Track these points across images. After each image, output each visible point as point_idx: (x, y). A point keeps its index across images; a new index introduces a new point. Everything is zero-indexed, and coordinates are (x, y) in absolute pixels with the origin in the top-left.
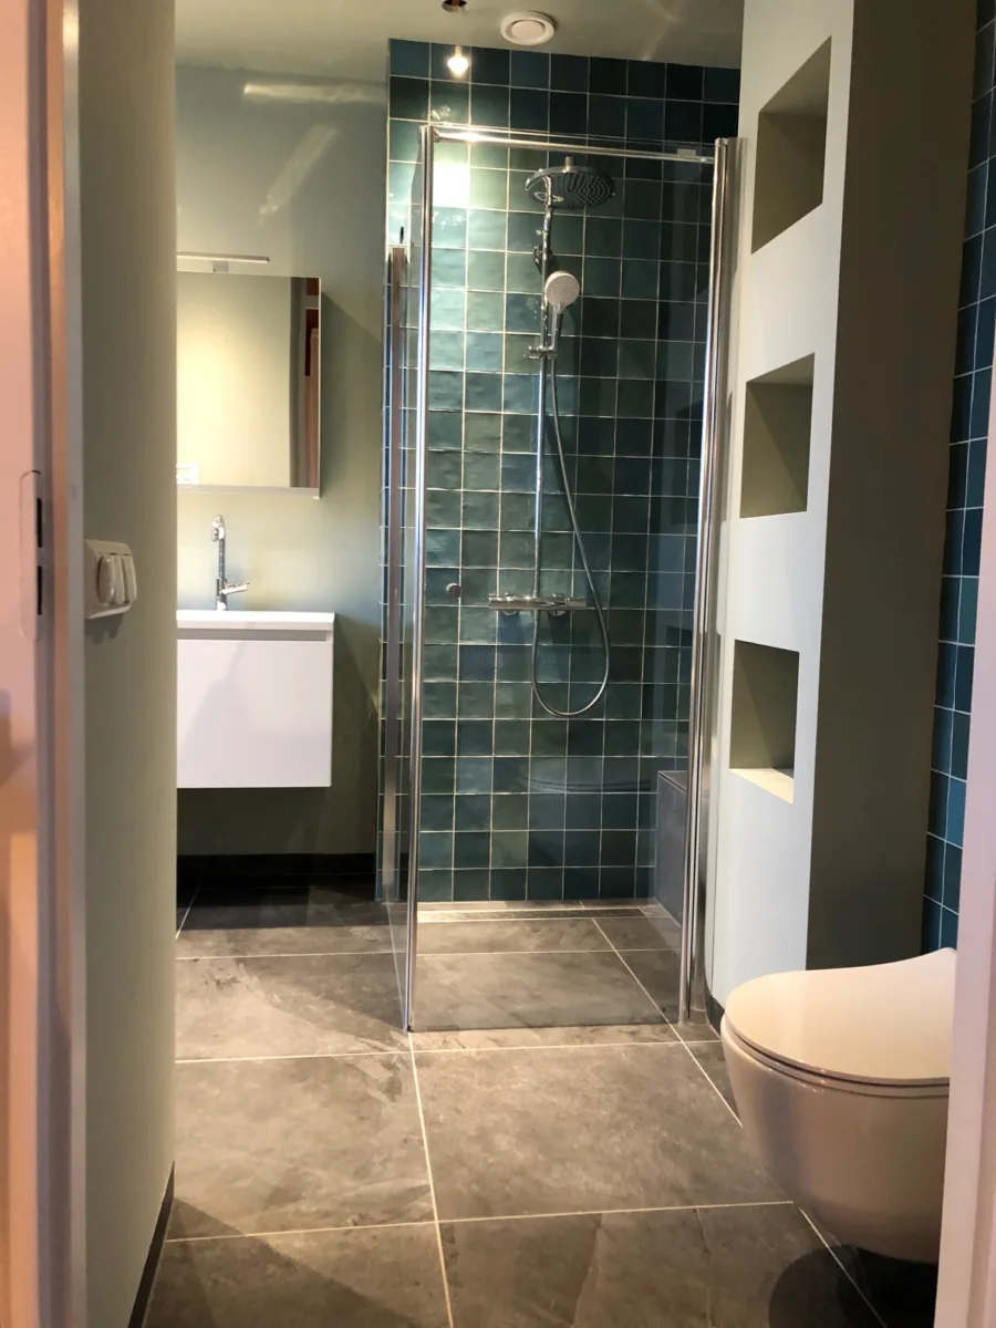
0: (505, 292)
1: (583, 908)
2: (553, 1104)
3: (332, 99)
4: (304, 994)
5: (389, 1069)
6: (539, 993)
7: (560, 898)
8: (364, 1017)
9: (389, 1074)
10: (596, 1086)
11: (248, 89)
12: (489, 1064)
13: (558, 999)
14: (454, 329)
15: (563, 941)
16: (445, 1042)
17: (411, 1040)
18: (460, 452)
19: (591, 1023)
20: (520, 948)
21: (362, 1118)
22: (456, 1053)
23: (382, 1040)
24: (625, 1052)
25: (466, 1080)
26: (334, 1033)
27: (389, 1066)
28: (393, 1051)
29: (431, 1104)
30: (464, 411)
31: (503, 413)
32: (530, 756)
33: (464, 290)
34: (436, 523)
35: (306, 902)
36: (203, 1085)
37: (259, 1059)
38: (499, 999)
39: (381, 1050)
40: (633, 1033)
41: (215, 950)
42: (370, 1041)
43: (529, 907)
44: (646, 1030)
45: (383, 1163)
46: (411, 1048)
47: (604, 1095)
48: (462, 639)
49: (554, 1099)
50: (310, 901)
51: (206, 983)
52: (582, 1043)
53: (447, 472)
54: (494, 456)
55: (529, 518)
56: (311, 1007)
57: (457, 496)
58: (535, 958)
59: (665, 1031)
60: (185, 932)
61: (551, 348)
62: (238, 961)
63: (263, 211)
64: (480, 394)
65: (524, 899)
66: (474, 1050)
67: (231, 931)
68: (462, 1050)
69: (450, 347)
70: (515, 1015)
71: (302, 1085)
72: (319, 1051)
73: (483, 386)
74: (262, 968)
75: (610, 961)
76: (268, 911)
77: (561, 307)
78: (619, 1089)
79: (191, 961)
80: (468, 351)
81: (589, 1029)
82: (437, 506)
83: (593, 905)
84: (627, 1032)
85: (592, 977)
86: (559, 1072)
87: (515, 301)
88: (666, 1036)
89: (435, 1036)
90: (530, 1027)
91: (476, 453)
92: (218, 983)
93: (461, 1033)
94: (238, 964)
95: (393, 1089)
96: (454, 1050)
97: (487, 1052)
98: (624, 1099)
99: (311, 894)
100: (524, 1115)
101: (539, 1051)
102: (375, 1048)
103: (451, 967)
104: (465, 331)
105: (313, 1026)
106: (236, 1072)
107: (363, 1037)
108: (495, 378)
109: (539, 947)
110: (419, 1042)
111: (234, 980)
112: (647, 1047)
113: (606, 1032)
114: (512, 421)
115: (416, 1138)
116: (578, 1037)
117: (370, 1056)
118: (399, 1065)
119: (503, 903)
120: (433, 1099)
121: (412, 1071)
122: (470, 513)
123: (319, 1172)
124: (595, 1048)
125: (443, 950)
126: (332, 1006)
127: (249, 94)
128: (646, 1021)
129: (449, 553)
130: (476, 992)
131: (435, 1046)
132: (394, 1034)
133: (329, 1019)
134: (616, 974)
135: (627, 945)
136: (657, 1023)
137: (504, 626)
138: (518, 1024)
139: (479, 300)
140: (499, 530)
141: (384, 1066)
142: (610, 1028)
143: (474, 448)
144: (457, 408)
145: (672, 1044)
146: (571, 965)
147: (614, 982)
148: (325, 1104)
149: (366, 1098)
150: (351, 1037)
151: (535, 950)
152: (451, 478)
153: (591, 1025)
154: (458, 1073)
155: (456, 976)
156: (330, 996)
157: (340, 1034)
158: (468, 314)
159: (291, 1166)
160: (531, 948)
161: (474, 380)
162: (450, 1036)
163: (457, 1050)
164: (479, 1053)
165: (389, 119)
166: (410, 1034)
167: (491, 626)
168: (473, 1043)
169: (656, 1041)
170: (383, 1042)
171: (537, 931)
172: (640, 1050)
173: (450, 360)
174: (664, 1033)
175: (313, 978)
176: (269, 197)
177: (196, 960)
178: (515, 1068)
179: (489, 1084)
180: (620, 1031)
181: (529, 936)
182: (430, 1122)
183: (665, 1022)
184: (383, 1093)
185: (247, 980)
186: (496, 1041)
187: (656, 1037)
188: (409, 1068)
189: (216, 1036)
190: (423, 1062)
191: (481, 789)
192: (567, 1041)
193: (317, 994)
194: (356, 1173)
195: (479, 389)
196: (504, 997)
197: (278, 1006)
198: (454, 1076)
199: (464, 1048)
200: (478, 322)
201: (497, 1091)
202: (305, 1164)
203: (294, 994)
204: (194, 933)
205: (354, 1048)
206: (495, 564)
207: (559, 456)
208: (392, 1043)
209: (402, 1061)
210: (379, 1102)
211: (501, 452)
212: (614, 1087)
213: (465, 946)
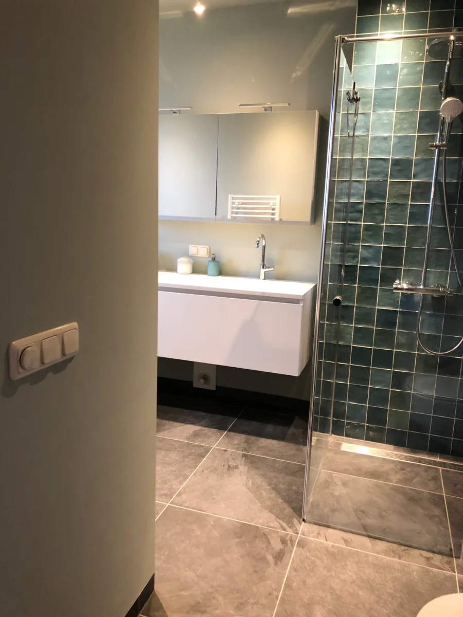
0: (419, 111)
1: (438, 460)
2: (358, 595)
3: (333, 8)
4: (263, 484)
5: (283, 543)
6: (384, 514)
7: (426, 450)
8: (286, 506)
9: (282, 547)
10: (389, 591)
11: (290, 11)
12: (336, 556)
13: (394, 522)
14: (386, 135)
15: (415, 480)
16: (319, 534)
17: (303, 527)
18: (385, 203)
19: (406, 544)
20: (388, 480)
21: (255, 571)
22: (321, 543)
23: (288, 523)
24: (417, 571)
25: (318, 562)
26: (267, 511)
27: (283, 541)
28: (290, 532)
29: (294, 573)
30: (389, 180)
31: (412, 181)
32: (414, 372)
33: (393, 112)
34: (368, 242)
35: (290, 427)
36: (195, 527)
37: (225, 518)
38: (361, 512)
39: (285, 530)
40: (428, 559)
41: (235, 447)
42: (281, 522)
43: (407, 452)
44: (437, 559)
45: (254, 604)
46: (300, 533)
47: (390, 599)
48: (379, 305)
49: (360, 593)
50: (292, 426)
51: (224, 466)
52: (394, 557)
53: (377, 214)
54: (405, 205)
55: (423, 240)
56: (264, 493)
57: (381, 227)
58: (394, 489)
59: (450, 563)
60: (229, 433)
61: (444, 143)
62: (244, 455)
63: (294, 75)
64: (400, 171)
65: (405, 446)
66: (331, 544)
67: (249, 436)
68: (325, 542)
69: (383, 145)
70: (365, 527)
71: (237, 540)
72: (255, 522)
73: (401, 166)
74: (252, 462)
75: (437, 501)
76: (270, 428)
77: (451, 118)
78: (401, 596)
79: (223, 450)
80: (393, 146)
81: (403, 548)
82: (370, 233)
83: (445, 459)
84: (426, 557)
85: (421, 511)
86: (370, 573)
87: (423, 116)
88: (447, 566)
89: (316, 527)
90: (369, 536)
91: (395, 204)
92: (229, 466)
93: (330, 530)
94: (242, 457)
95: (279, 557)
96: (320, 541)
97: (338, 547)
98: (401, 605)
99: (295, 422)
100: (339, 598)
101: (367, 556)
102: (282, 527)
103: (345, 484)
104: (393, 135)
105: (259, 504)
106: (212, 523)
107: (280, 519)
108: (409, 162)
109: (400, 481)
110: (306, 530)
111: (236, 467)
112: (432, 571)
113: (412, 553)
114: (417, 186)
115: (276, 594)
116: (394, 552)
117: (277, 532)
118: (289, 542)
119: (392, 447)
120: (296, 570)
121: (293, 548)
122: (388, 237)
123: (220, 598)
124: (400, 563)
125: (345, 471)
126: (273, 495)
127: (291, 13)
128: (440, 553)
129: (375, 259)
130: (350, 504)
131: (312, 535)
132: (295, 521)
133: (268, 503)
134: (437, 511)
135: (454, 492)
136: (446, 555)
137: (404, 300)
138: (364, 533)
139: (403, 116)
140: (405, 247)
141: (281, 540)
142: (416, 552)
143: (392, 201)
144: (385, 179)
145: (449, 573)
146: (413, 499)
147: (432, 517)
148: (242, 557)
149: (263, 559)
150: (273, 517)
151: (396, 483)
152: (379, 218)
153: (405, 546)
154: (316, 556)
155: (344, 491)
156: (275, 489)
157: (270, 514)
158: (395, 126)
159: (210, 590)
160: (394, 481)
161: (396, 162)
162: (323, 530)
163: (323, 541)
164: (333, 546)
165: (357, 17)
166: (303, 523)
167: (397, 299)
168: (333, 539)
169: (440, 568)
170: (287, 524)
171: (403, 470)
172: (428, 571)
173: (382, 152)
174: (447, 563)
175: (272, 474)
176: (297, 68)
177: (226, 450)
178: (348, 563)
179: (329, 570)
180: (421, 555)
181: (397, 472)
182: (288, 586)
183: (452, 557)
184: (273, 558)
185: (243, 468)
186: (346, 541)
187: (440, 565)
188: (292, 546)
189: (214, 499)
190: (302, 544)
191: (385, 386)
192: (386, 553)
193: (270, 485)
194: (237, 606)
195: (399, 168)
196: (363, 512)
197: (249, 489)
198: (313, 558)
199: (327, 540)
200: (400, 130)
201: (331, 576)
202: (216, 591)
203: (259, 483)
204: (232, 434)
205: (272, 525)
206: (401, 265)
207: (444, 205)
208: (291, 526)
209: (291, 541)
210: (268, 563)
211: (410, 203)
212: (398, 595)
213: (360, 472)
